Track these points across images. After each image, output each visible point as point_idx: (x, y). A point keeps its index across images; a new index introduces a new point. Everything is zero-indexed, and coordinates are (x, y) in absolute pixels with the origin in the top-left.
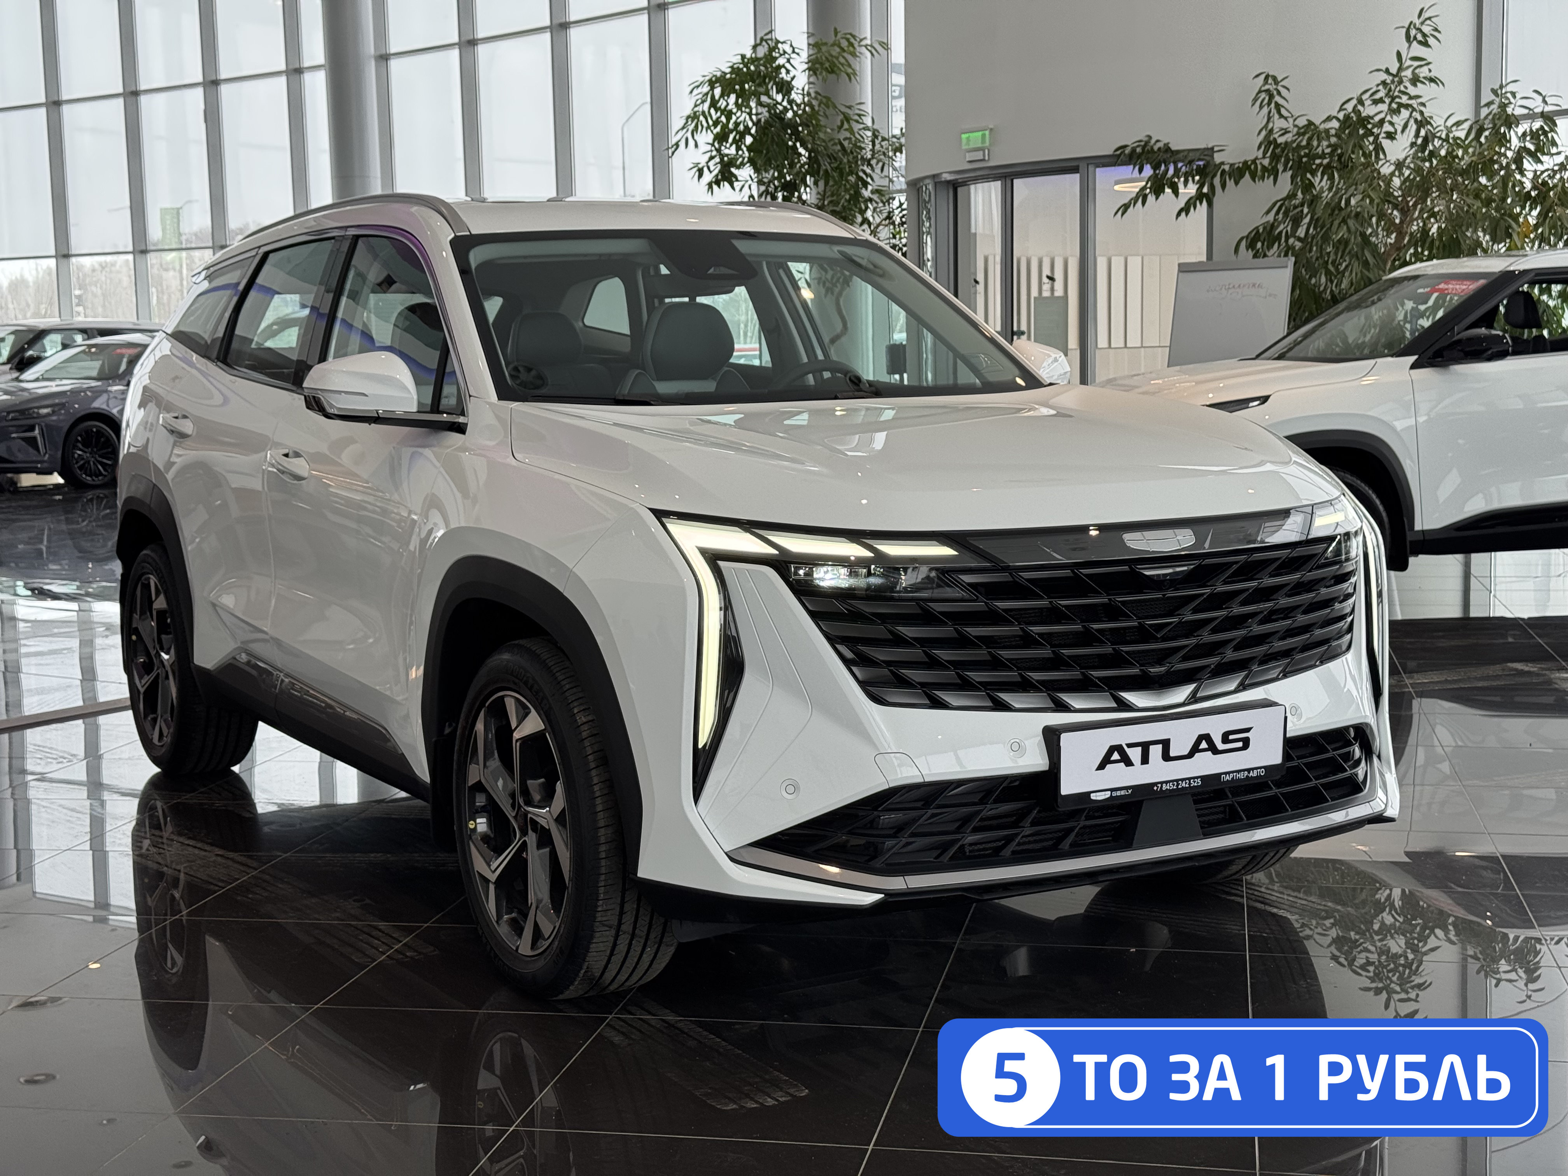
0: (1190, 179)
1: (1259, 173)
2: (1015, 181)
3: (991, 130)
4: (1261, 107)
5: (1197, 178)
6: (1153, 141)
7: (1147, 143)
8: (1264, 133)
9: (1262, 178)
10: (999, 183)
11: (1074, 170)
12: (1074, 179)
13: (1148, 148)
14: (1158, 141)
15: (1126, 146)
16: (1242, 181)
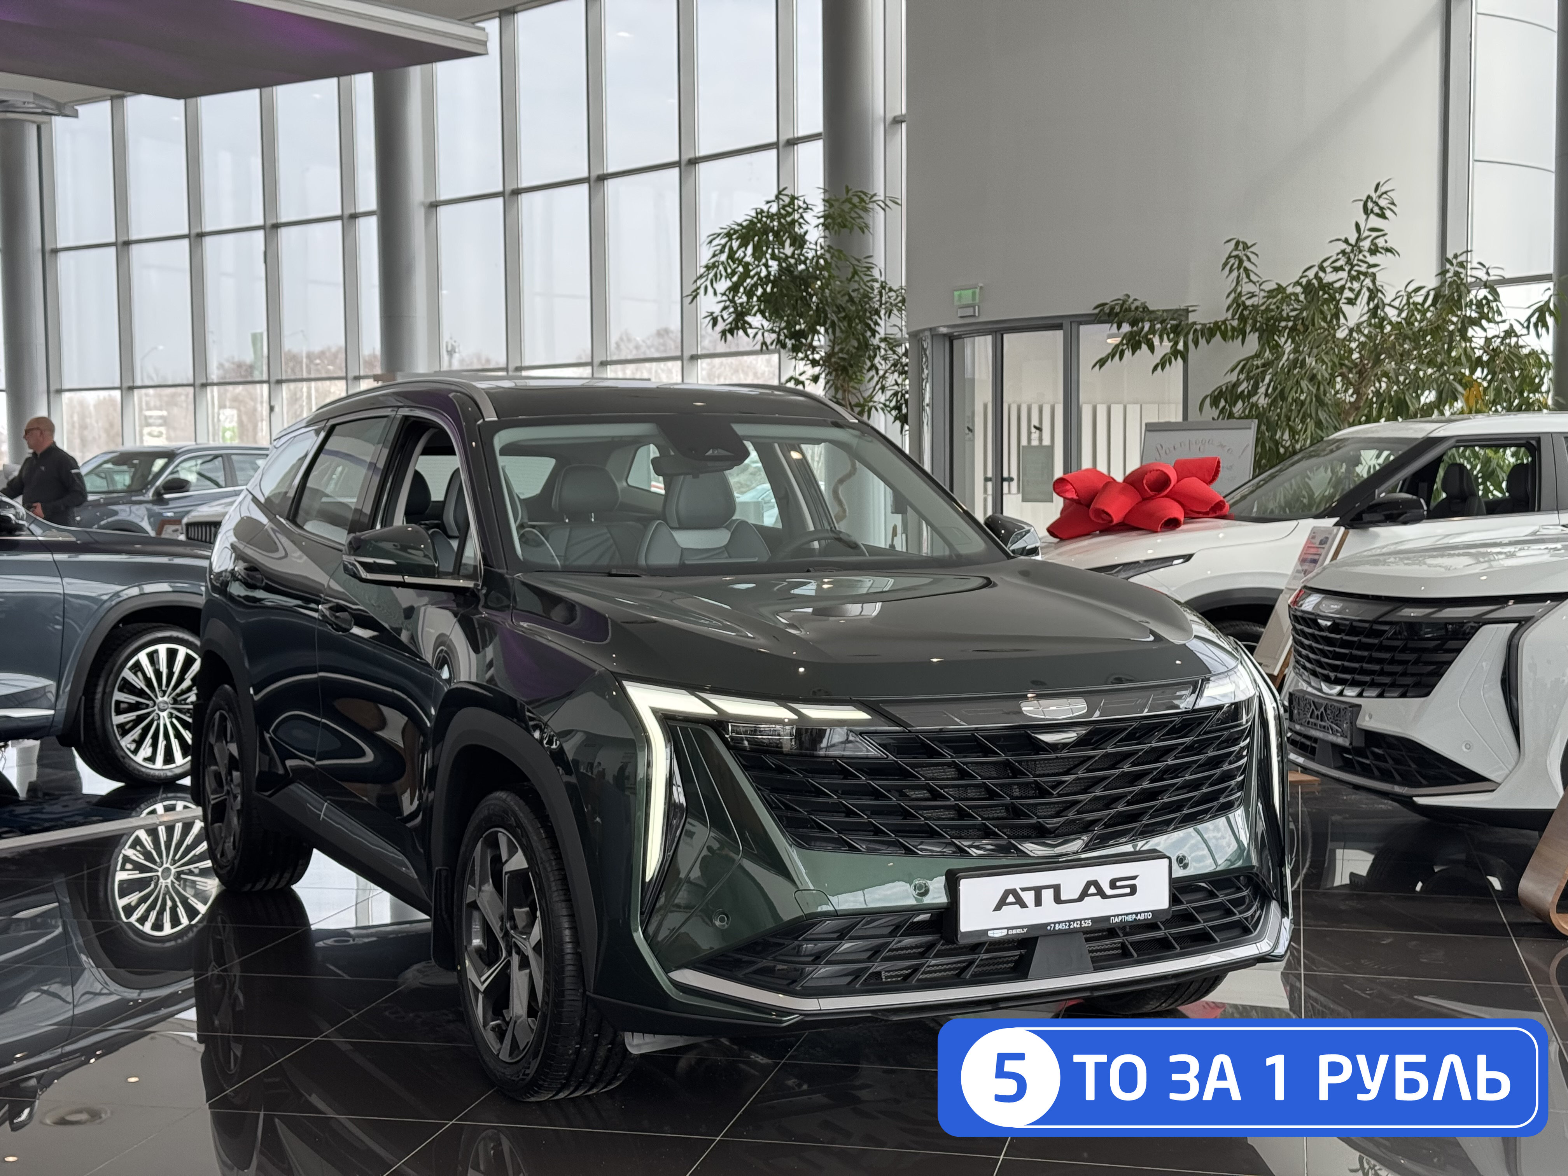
0: (1165, 337)
1: (1230, 334)
2: (1005, 336)
3: (981, 288)
4: (1231, 270)
5: (1172, 336)
6: (1131, 300)
7: (1124, 302)
8: (1233, 296)
9: (1233, 338)
10: (989, 338)
11: (1058, 327)
12: (1058, 336)
13: (1125, 306)
14: (1135, 300)
15: (1106, 304)
16: (1213, 341)
